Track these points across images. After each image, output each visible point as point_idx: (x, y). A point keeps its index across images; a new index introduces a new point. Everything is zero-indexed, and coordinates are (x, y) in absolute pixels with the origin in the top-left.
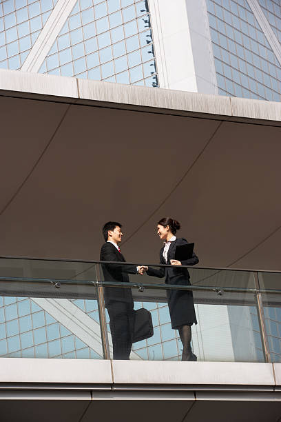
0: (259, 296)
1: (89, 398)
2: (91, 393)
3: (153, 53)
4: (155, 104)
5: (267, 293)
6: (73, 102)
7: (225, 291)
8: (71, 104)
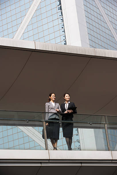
0: (106, 125)
1: (40, 165)
2: (41, 163)
3: (64, 32)
4: (65, 51)
5: (109, 124)
6: (33, 50)
7: (93, 123)
8: (32, 51)
